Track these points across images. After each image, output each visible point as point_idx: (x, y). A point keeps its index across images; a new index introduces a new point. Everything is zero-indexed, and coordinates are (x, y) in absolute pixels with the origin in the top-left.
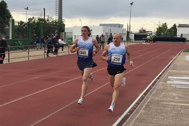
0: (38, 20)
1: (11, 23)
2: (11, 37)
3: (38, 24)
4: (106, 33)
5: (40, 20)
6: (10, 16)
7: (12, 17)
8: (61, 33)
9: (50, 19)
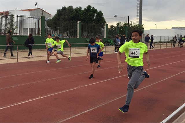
0: (124, 24)
1: (106, 26)
2: (105, 36)
3: (124, 27)
4: (177, 35)
5: (125, 24)
6: (105, 22)
7: (106, 23)
9: (133, 24)
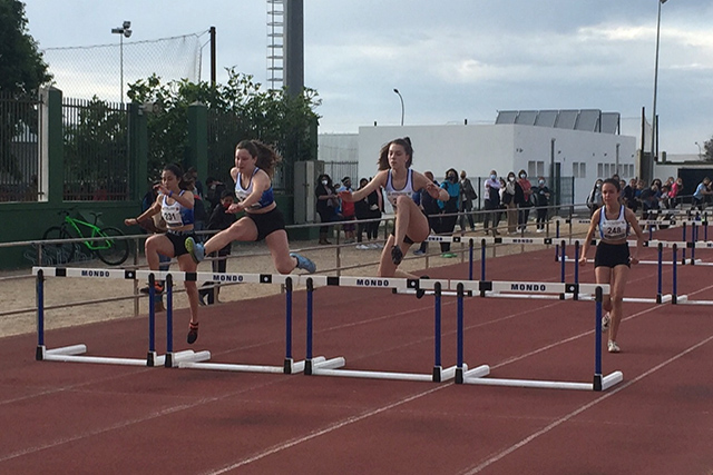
0: (182, 91)
1: (45, 110)
3: (181, 114)
4: (531, 163)
5: (188, 91)
6: (40, 74)
7: (49, 78)
8: (298, 164)
9: (242, 86)
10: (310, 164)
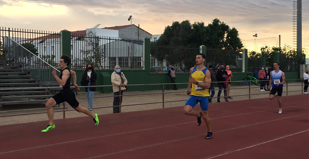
3: (273, 54)
5: (275, 49)
7: (243, 46)
8: (301, 65)
9: (287, 48)
10: (304, 65)
